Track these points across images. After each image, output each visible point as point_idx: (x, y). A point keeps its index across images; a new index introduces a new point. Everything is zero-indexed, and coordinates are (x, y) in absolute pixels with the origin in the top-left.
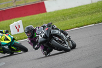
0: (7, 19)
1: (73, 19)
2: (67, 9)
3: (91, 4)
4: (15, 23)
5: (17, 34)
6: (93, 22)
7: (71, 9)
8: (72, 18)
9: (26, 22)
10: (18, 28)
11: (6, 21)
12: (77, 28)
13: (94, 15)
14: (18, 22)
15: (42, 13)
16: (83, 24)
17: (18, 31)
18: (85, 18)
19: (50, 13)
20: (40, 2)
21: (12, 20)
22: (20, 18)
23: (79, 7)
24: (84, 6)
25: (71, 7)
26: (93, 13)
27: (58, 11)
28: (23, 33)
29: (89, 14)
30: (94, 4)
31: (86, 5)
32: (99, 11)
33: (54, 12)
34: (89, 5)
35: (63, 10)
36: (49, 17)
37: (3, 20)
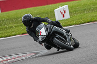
0: (51, 4)
4: (60, 7)
5: (62, 20)
11: (50, 5)
14: (64, 7)
21: (58, 4)
22: (66, 3)
28: (69, 19)
37: (47, 4)
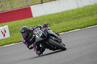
1: (59, 24)
2: (53, 14)
3: (77, 9)
6: (79, 27)
7: (57, 14)
8: (58, 22)
9: (12, 27)
10: (4, 33)
12: (63, 33)
13: (80, 19)
14: (4, 27)
15: (28, 18)
16: (69, 28)
17: (4, 36)
18: (72, 22)
19: (36, 18)
20: (27, 7)
23: (65, 11)
24: (70, 11)
25: (57, 12)
26: (79, 17)
27: (44, 16)
29: (75, 19)
30: (80, 8)
31: (72, 10)
32: (85, 16)
33: (41, 17)
34: (75, 10)
35: (50, 15)
36: (35, 22)
